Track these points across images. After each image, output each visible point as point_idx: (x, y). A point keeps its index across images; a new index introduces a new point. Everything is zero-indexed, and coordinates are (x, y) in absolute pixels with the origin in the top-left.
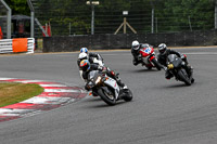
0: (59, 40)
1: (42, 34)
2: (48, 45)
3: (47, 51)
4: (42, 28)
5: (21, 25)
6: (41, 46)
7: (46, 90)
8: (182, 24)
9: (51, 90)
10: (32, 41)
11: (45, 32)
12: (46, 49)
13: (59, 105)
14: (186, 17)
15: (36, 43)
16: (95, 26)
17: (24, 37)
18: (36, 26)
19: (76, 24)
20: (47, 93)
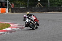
0: (16, 9)
1: (11, 7)
2: (13, 10)
4: (11, 5)
5: (4, 4)
7: (11, 26)
9: (13, 26)
10: (7, 9)
11: (12, 6)
12: (12, 12)
13: (15, 31)
14: (60, 2)
15: (9, 10)
16: (29, 4)
17: (4, 8)
18: (9, 4)
19: (22, 4)
20: (12, 27)
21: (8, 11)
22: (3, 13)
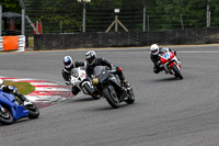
0: (50, 38)
1: (33, 31)
2: (39, 43)
3: (38, 49)
4: (33, 25)
5: (12, 23)
6: (32, 44)
7: (37, 89)
8: (174, 22)
9: (42, 89)
10: (22, 38)
11: (36, 30)
12: (37, 47)
13: (50, 104)
14: (178, 16)
15: (27, 40)
16: (87, 24)
18: (27, 24)
19: (67, 22)
20: (38, 92)
21: (24, 45)
22: (9, 51)
